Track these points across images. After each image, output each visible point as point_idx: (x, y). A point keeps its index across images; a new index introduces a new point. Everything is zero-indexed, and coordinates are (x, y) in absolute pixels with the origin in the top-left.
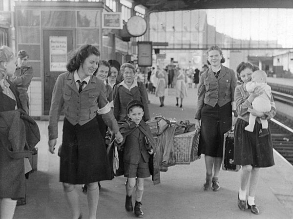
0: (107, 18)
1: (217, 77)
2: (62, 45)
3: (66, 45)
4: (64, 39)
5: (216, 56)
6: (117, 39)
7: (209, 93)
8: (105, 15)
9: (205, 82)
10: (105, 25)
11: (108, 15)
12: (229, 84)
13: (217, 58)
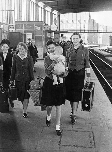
0: (45, 27)
1: (76, 52)
2: (30, 35)
3: (32, 35)
4: (31, 34)
5: (77, 39)
6: (47, 33)
7: (71, 62)
8: (44, 26)
9: (69, 55)
10: (44, 29)
11: (45, 26)
12: (84, 57)
13: (77, 40)
